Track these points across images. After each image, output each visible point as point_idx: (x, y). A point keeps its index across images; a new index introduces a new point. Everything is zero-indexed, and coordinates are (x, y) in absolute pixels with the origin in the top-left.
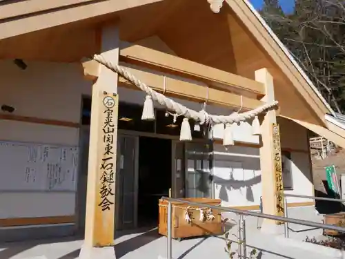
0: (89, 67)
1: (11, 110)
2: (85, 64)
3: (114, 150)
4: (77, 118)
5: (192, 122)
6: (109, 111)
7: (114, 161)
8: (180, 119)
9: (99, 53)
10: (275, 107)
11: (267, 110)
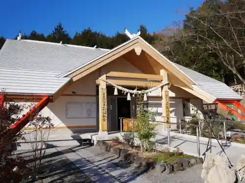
0: (98, 82)
1: (75, 93)
2: (96, 81)
3: (106, 105)
4: (95, 93)
5: (131, 94)
6: (104, 94)
7: (106, 108)
8: (127, 93)
9: (100, 77)
10: (168, 84)
11: (164, 86)
